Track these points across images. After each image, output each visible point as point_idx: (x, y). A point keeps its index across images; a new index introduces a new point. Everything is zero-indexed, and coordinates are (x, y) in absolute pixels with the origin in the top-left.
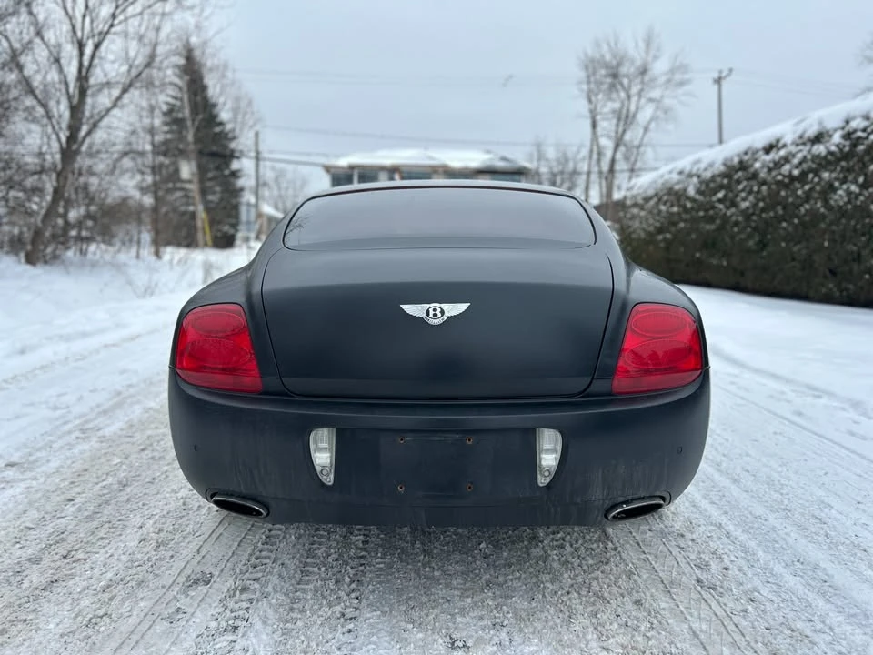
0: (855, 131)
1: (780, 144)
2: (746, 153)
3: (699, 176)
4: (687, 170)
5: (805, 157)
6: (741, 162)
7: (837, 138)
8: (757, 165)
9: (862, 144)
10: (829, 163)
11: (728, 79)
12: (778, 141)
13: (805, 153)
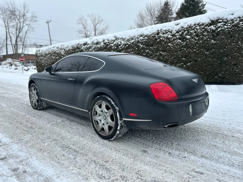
0: (106, 43)
1: (87, 44)
2: (78, 45)
3: (64, 50)
4: (60, 47)
5: (95, 47)
6: (77, 47)
7: (102, 44)
8: (82, 48)
9: (109, 46)
10: (101, 49)
11: (50, 22)
12: (87, 43)
13: (95, 46)
